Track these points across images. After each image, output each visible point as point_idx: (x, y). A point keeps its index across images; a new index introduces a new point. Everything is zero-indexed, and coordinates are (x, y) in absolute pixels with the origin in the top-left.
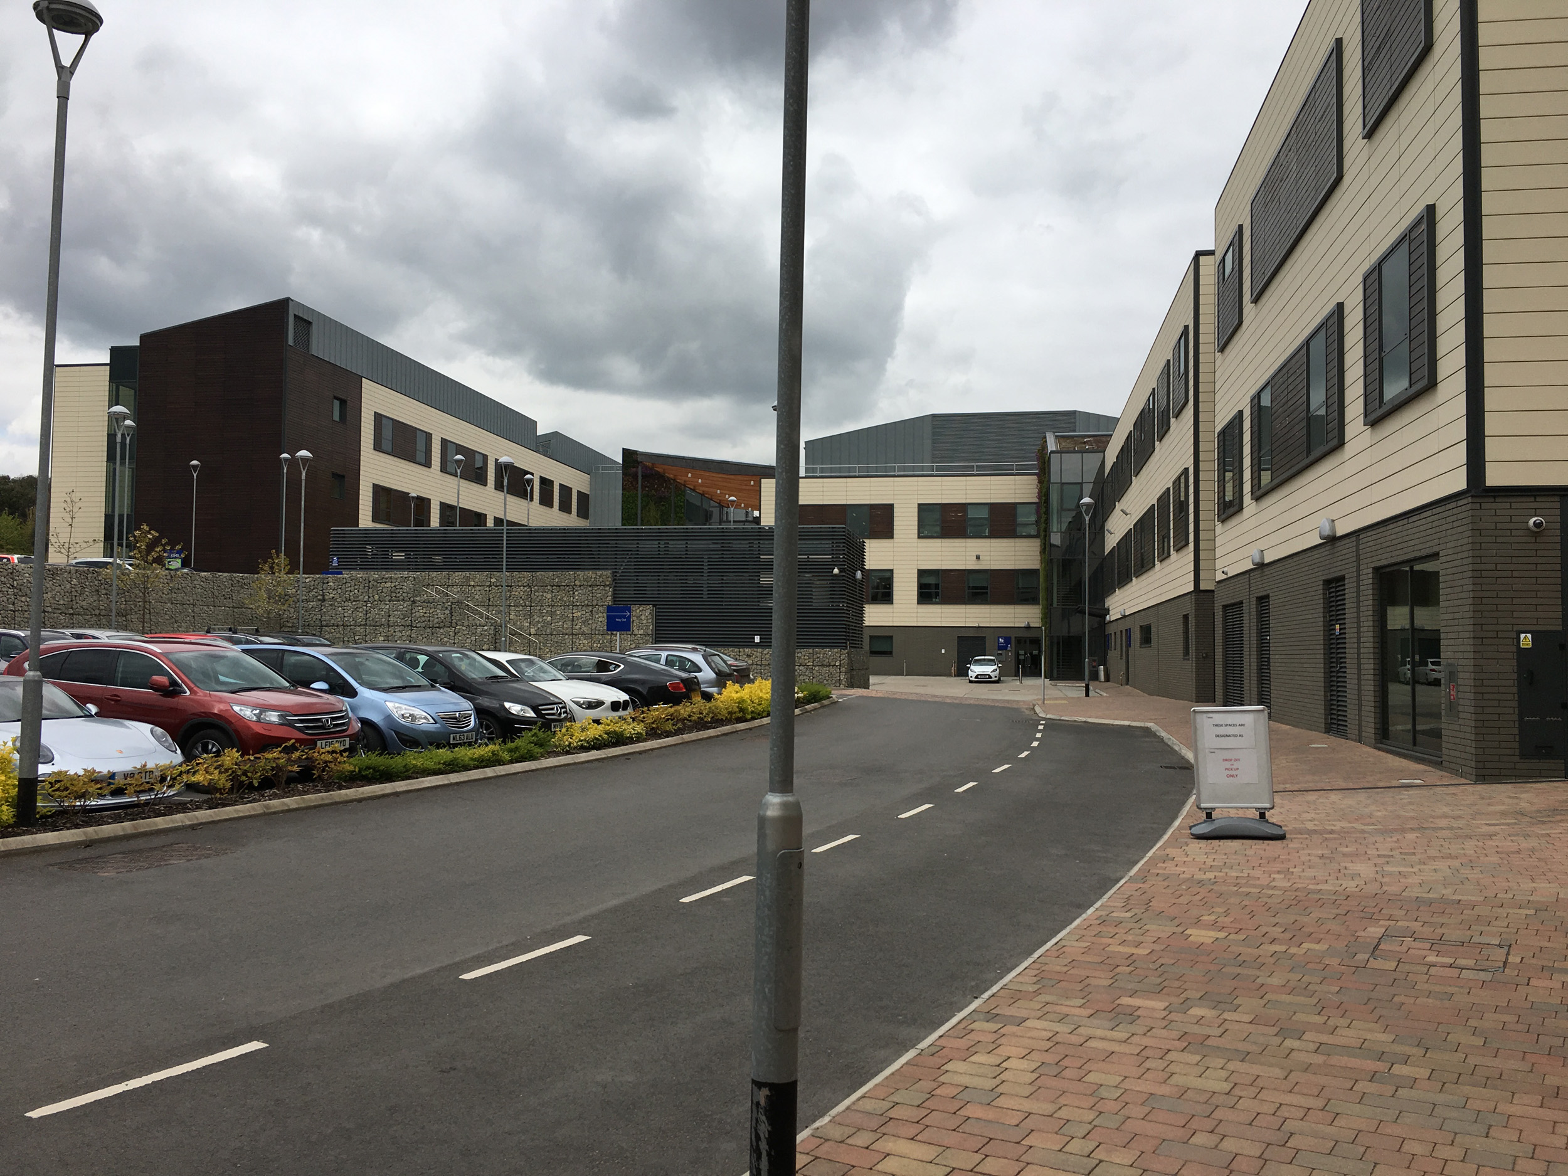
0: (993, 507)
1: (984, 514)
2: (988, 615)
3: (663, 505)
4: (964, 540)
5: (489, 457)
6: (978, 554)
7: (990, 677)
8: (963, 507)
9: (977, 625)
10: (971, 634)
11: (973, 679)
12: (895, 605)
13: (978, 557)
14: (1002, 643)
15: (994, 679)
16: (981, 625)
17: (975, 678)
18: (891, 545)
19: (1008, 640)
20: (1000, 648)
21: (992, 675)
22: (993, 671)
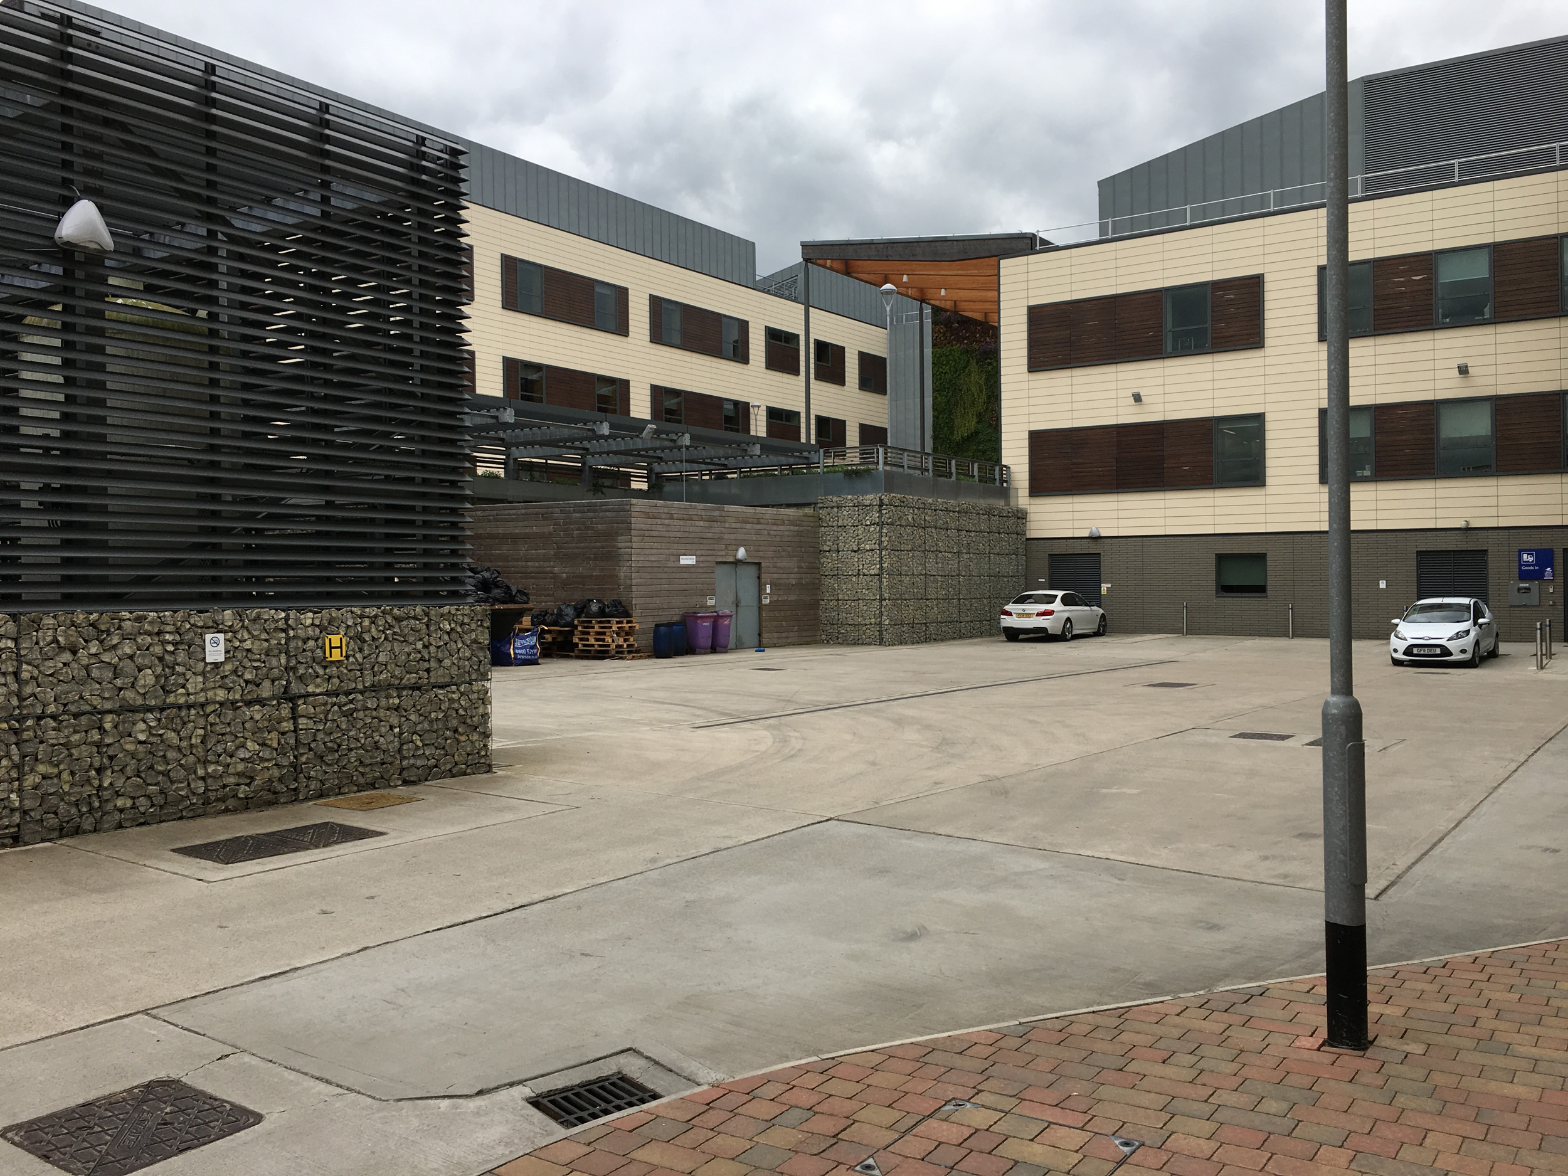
0: (1500, 253)
1: (1480, 270)
2: (1493, 501)
3: (990, 364)
4: (1428, 335)
5: (630, 292)
6: (1461, 361)
7: (1446, 652)
8: (1426, 261)
9: (1460, 524)
10: (1450, 543)
11: (1400, 656)
12: (1269, 489)
13: (1463, 370)
14: (1528, 564)
15: (1457, 657)
16: (1474, 524)
17: (1405, 653)
18: (1260, 362)
19: (1544, 558)
20: (1524, 576)
21: (1450, 645)
22: (1458, 636)
